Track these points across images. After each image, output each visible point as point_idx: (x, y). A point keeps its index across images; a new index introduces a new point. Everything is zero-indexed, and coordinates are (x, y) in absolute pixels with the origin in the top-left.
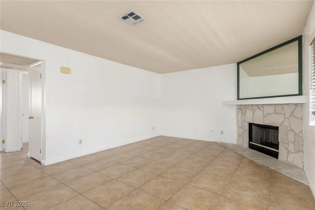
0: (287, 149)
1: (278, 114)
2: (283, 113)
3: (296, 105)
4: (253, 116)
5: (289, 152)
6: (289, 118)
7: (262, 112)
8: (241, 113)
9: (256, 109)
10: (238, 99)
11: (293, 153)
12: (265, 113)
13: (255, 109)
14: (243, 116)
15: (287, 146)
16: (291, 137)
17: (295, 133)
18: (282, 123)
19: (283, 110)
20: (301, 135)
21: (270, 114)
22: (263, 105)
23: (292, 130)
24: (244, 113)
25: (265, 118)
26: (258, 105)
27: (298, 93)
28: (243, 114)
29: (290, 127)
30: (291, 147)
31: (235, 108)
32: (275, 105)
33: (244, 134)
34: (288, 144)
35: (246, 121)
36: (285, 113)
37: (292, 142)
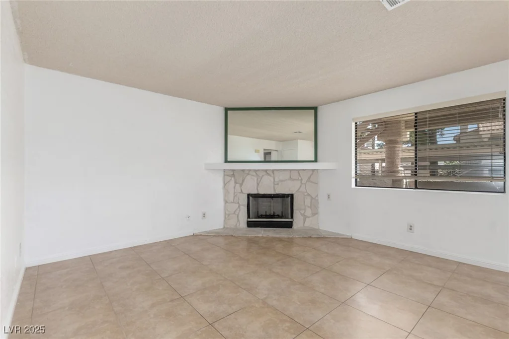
0: (303, 215)
1: (294, 180)
2: (300, 179)
3: (313, 170)
4: (258, 184)
5: (305, 218)
6: (305, 184)
7: (272, 179)
8: (234, 181)
9: (263, 176)
10: (226, 161)
11: (310, 217)
12: (277, 179)
13: (261, 175)
14: (238, 185)
15: (303, 212)
16: (308, 201)
17: (311, 197)
18: (299, 189)
19: (300, 176)
20: (316, 198)
21: (282, 181)
22: (273, 171)
23: (309, 195)
24: (241, 182)
25: (276, 186)
26: (266, 171)
27: (313, 160)
28: (237, 183)
29: (307, 192)
30: (308, 212)
31: (222, 174)
32: (291, 170)
33: (240, 210)
34: (305, 210)
35: (244, 192)
36: (302, 179)
37: (308, 207)
